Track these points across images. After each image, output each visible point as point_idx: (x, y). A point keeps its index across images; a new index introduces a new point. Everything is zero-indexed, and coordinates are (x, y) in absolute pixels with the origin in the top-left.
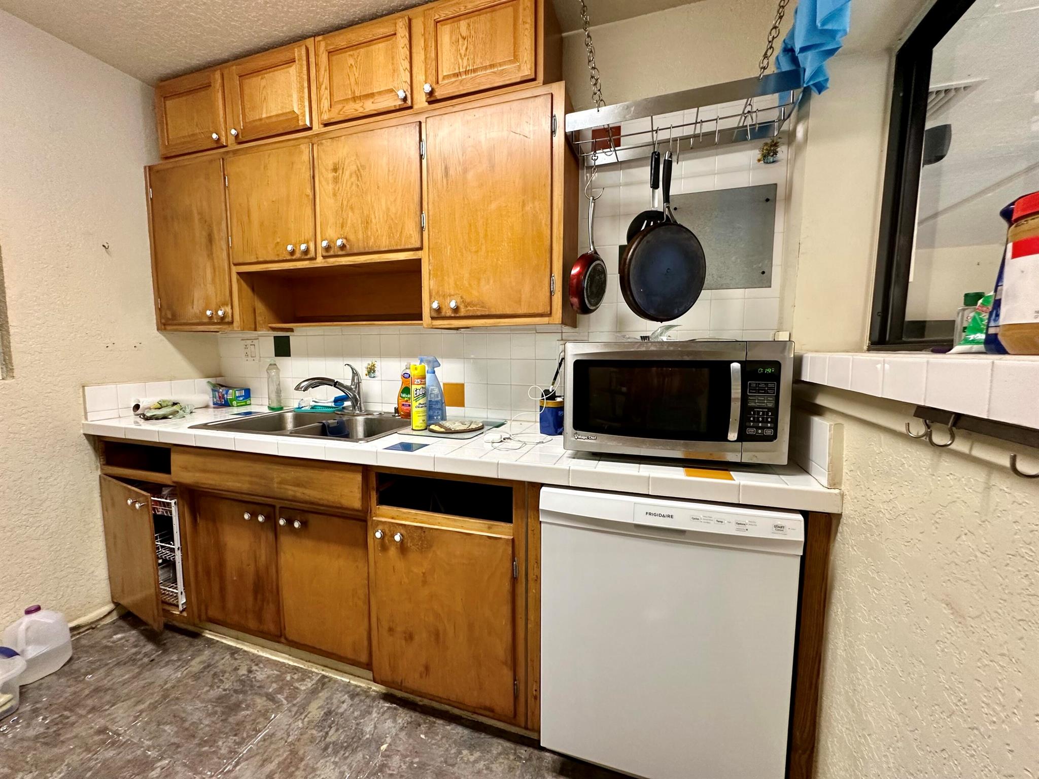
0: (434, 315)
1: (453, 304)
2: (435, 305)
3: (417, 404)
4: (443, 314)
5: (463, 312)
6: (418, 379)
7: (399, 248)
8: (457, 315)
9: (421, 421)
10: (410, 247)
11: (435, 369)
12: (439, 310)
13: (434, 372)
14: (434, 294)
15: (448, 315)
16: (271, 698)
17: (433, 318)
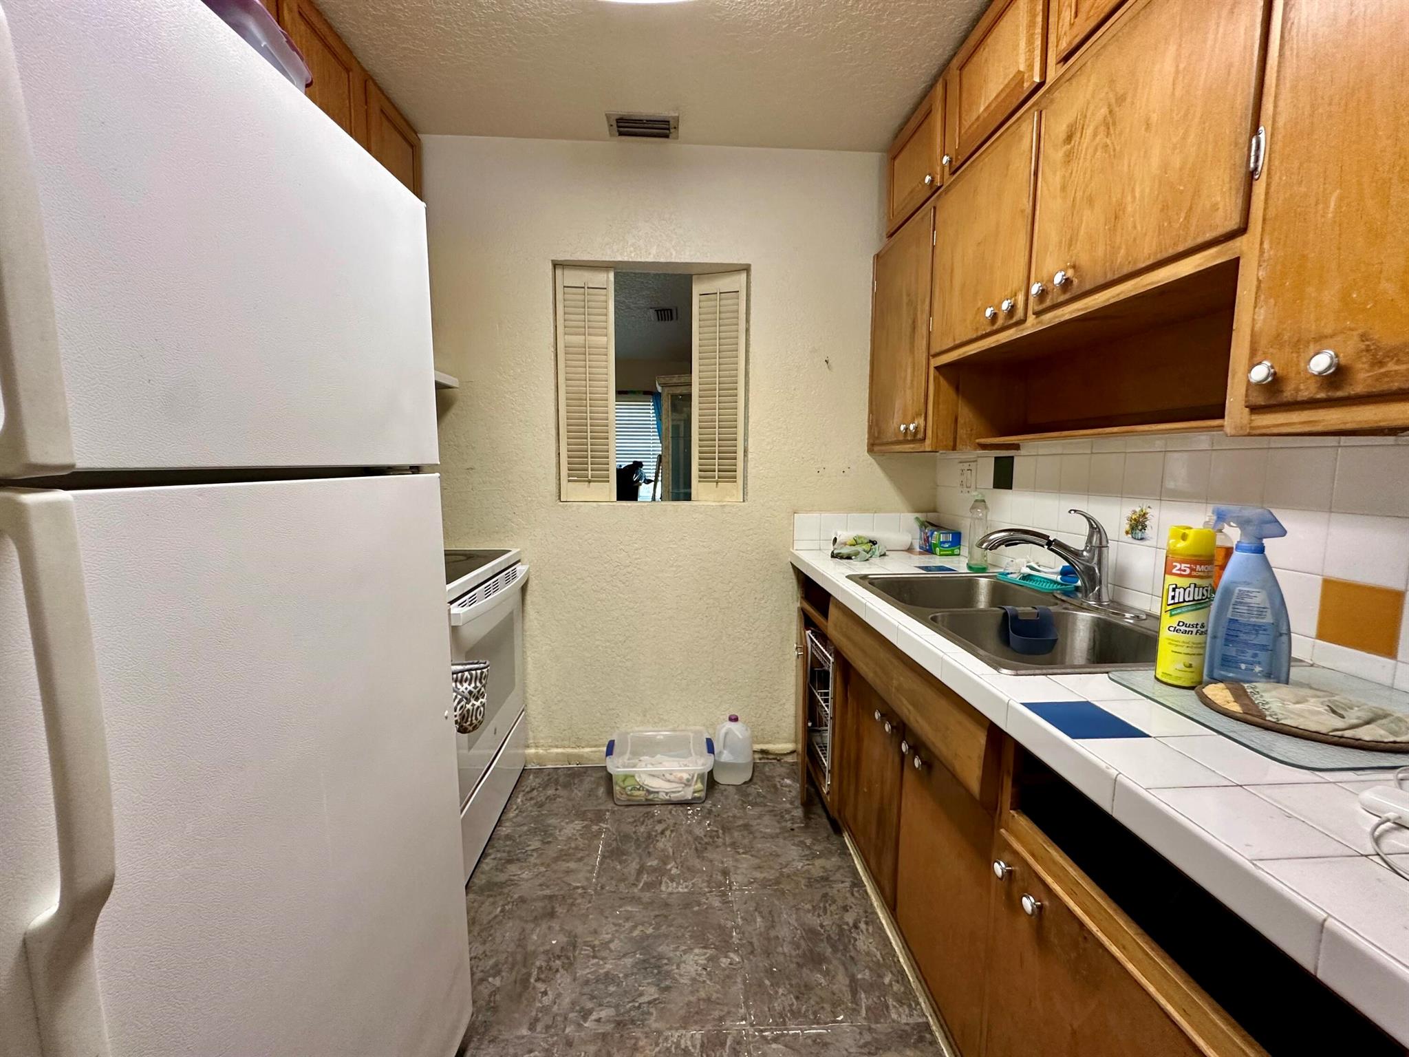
0: (1261, 401)
1: (1320, 363)
2: (1260, 373)
3: (1174, 622)
4: (1288, 394)
5: (1362, 381)
6: (1181, 562)
7: (1181, 248)
8: (1340, 394)
9: (1181, 666)
10: (1209, 236)
11: (1265, 541)
12: (1275, 383)
13: (1261, 550)
14: (1263, 342)
15: (1304, 395)
16: (854, 986)
17: (1254, 409)
